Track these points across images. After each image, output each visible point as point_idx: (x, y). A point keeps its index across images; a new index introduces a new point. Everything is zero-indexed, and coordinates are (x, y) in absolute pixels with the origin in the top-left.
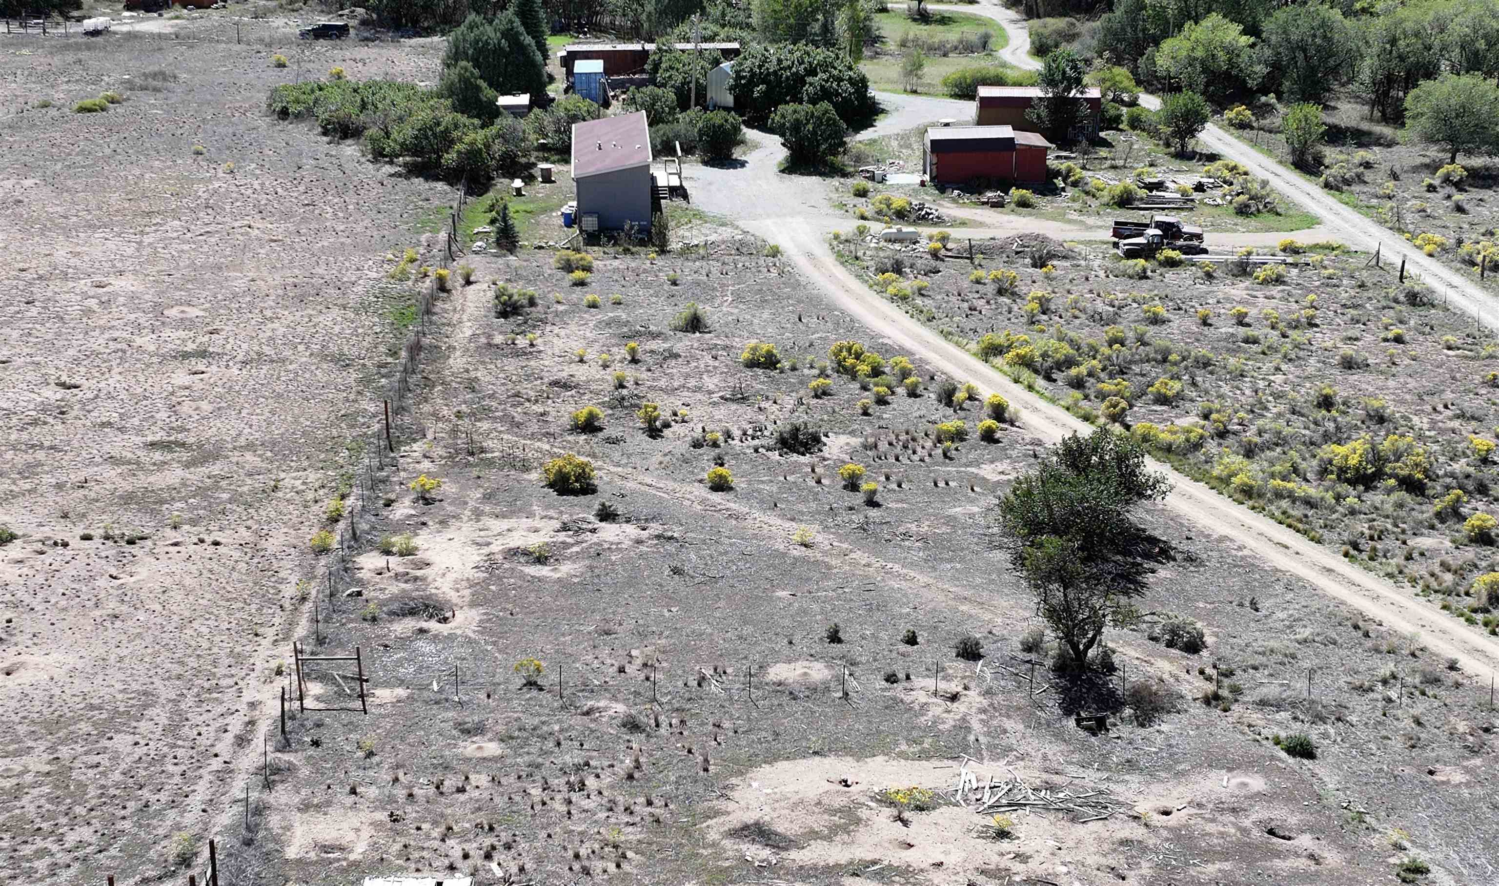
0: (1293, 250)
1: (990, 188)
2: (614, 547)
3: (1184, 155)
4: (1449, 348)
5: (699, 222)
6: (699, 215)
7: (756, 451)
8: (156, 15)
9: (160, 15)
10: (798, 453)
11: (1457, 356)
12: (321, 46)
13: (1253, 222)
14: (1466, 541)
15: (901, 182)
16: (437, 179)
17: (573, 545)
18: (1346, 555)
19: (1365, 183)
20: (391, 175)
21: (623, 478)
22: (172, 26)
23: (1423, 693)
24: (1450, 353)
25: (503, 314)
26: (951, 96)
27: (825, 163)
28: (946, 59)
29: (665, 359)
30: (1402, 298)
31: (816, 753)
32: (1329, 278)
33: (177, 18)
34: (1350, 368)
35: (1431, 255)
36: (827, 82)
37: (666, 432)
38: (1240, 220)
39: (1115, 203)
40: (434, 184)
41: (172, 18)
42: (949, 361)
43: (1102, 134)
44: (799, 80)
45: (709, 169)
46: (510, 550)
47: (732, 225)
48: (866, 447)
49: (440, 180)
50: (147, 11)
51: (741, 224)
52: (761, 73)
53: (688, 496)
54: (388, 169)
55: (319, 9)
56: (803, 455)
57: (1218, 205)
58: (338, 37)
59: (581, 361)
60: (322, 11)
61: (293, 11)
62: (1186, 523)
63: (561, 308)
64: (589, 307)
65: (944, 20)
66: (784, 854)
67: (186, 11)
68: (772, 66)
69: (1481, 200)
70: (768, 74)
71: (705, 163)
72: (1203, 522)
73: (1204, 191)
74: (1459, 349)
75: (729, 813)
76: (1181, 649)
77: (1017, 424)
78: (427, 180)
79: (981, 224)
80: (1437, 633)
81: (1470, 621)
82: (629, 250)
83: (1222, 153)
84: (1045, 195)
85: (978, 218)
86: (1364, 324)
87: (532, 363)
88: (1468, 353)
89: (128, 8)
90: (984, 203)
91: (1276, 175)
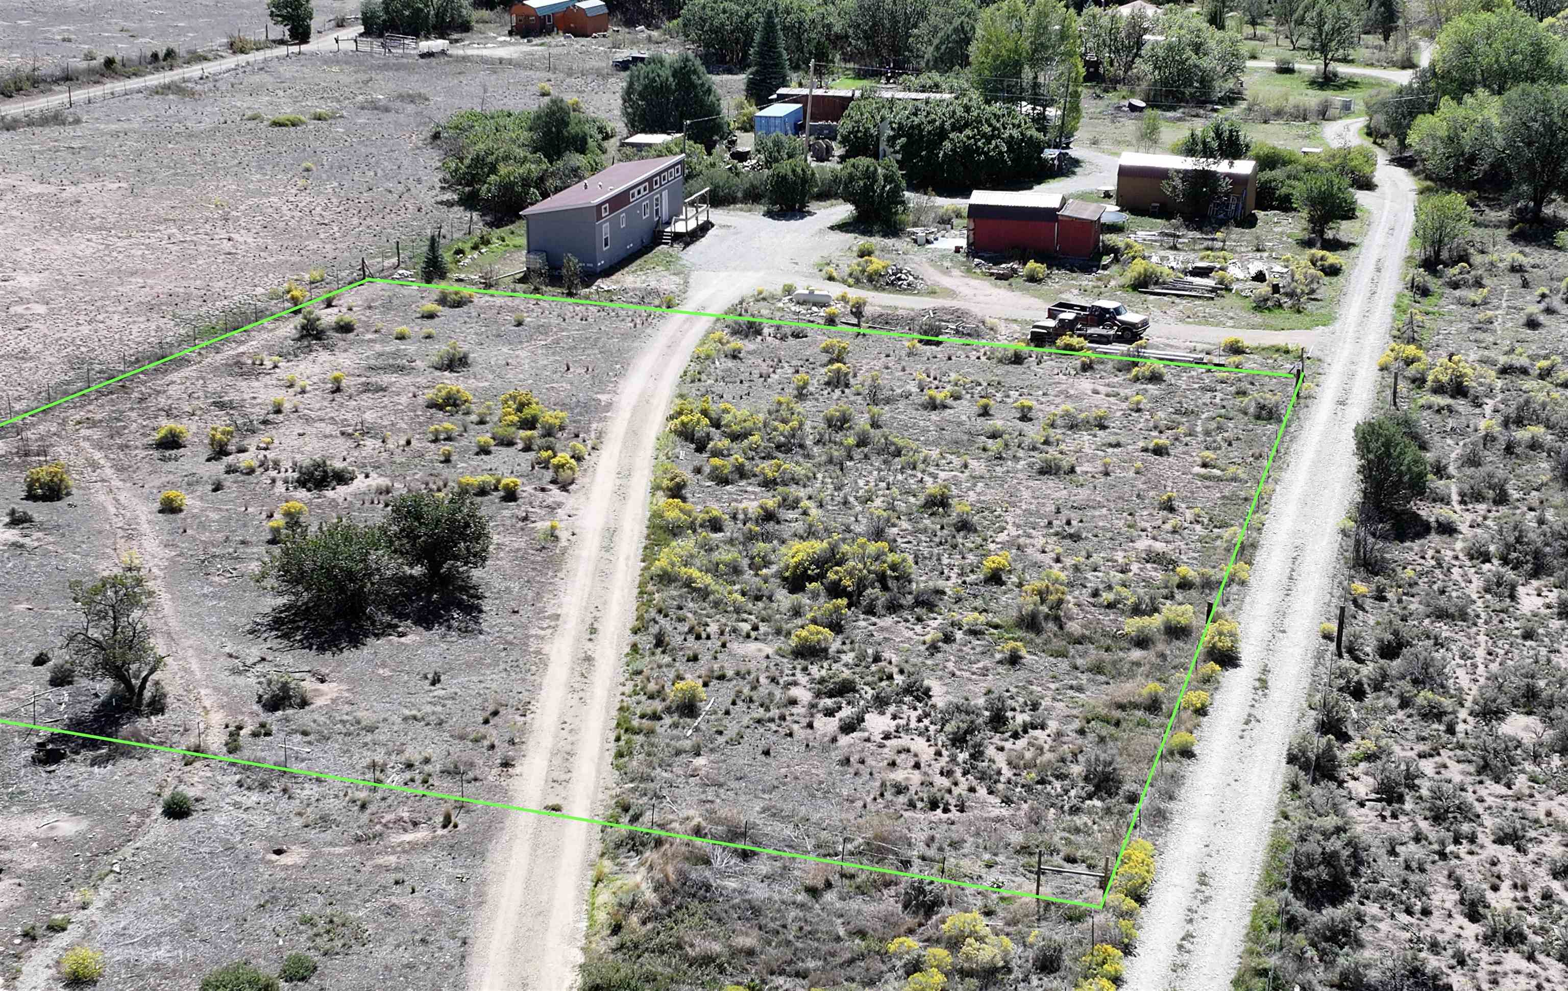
0: (1235, 349)
4: (1205, 465)
5: (661, 269)
6: (671, 264)
7: (273, 482)
8: (526, 41)
9: (529, 41)
11: (1196, 474)
13: (1255, 317)
14: (791, 651)
15: (940, 247)
16: (474, 209)
18: (635, 646)
19: (1480, 286)
22: (527, 52)
23: (425, 781)
24: (1198, 470)
25: (302, 338)
27: (886, 221)
30: (1252, 409)
32: (1222, 382)
33: (544, 44)
34: (1045, 473)
35: (1384, 369)
38: (1243, 314)
39: (1130, 285)
43: (1259, 214)
47: (686, 276)
49: (477, 210)
51: (695, 275)
56: (310, 490)
57: (1250, 296)
62: (547, 597)
64: (396, 338)
65: (1352, 84)
67: (564, 38)
68: (917, 120)
70: (912, 127)
71: (770, 214)
74: (1214, 467)
76: (265, 705)
77: (570, 487)
78: (462, 209)
80: (565, 731)
81: (620, 725)
82: (537, 289)
83: (1365, 243)
85: (962, 289)
87: (243, 383)
88: (1216, 472)
89: (510, 33)
90: (992, 274)
91: (1379, 270)
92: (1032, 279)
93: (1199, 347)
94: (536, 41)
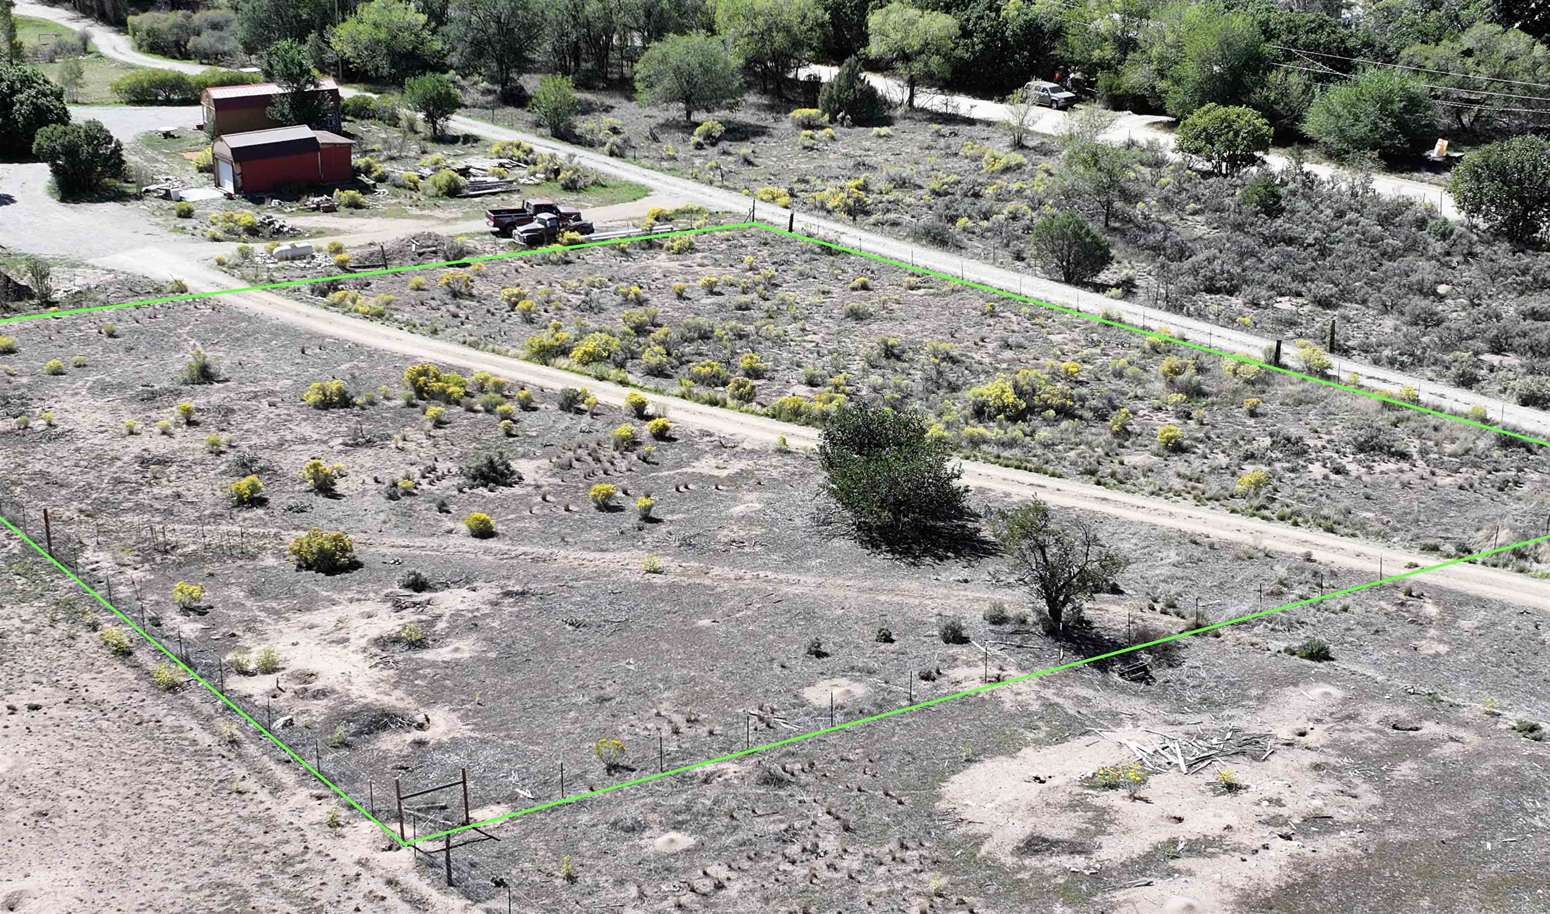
4: (912, 289)
10: (504, 485)
11: (927, 295)
15: (201, 198)
17: (432, 622)
18: (1097, 483)
19: (634, 147)
24: (918, 292)
26: (127, 104)
34: (860, 319)
35: (786, 207)
37: (340, 490)
38: (574, 196)
39: (445, 194)
43: (342, 127)
47: (85, 265)
48: (560, 467)
51: (93, 262)
53: (463, 549)
56: (512, 486)
57: (537, 184)
59: (133, 433)
64: (54, 374)
75: (990, 836)
81: (1266, 518)
90: (314, 209)
92: (356, 205)
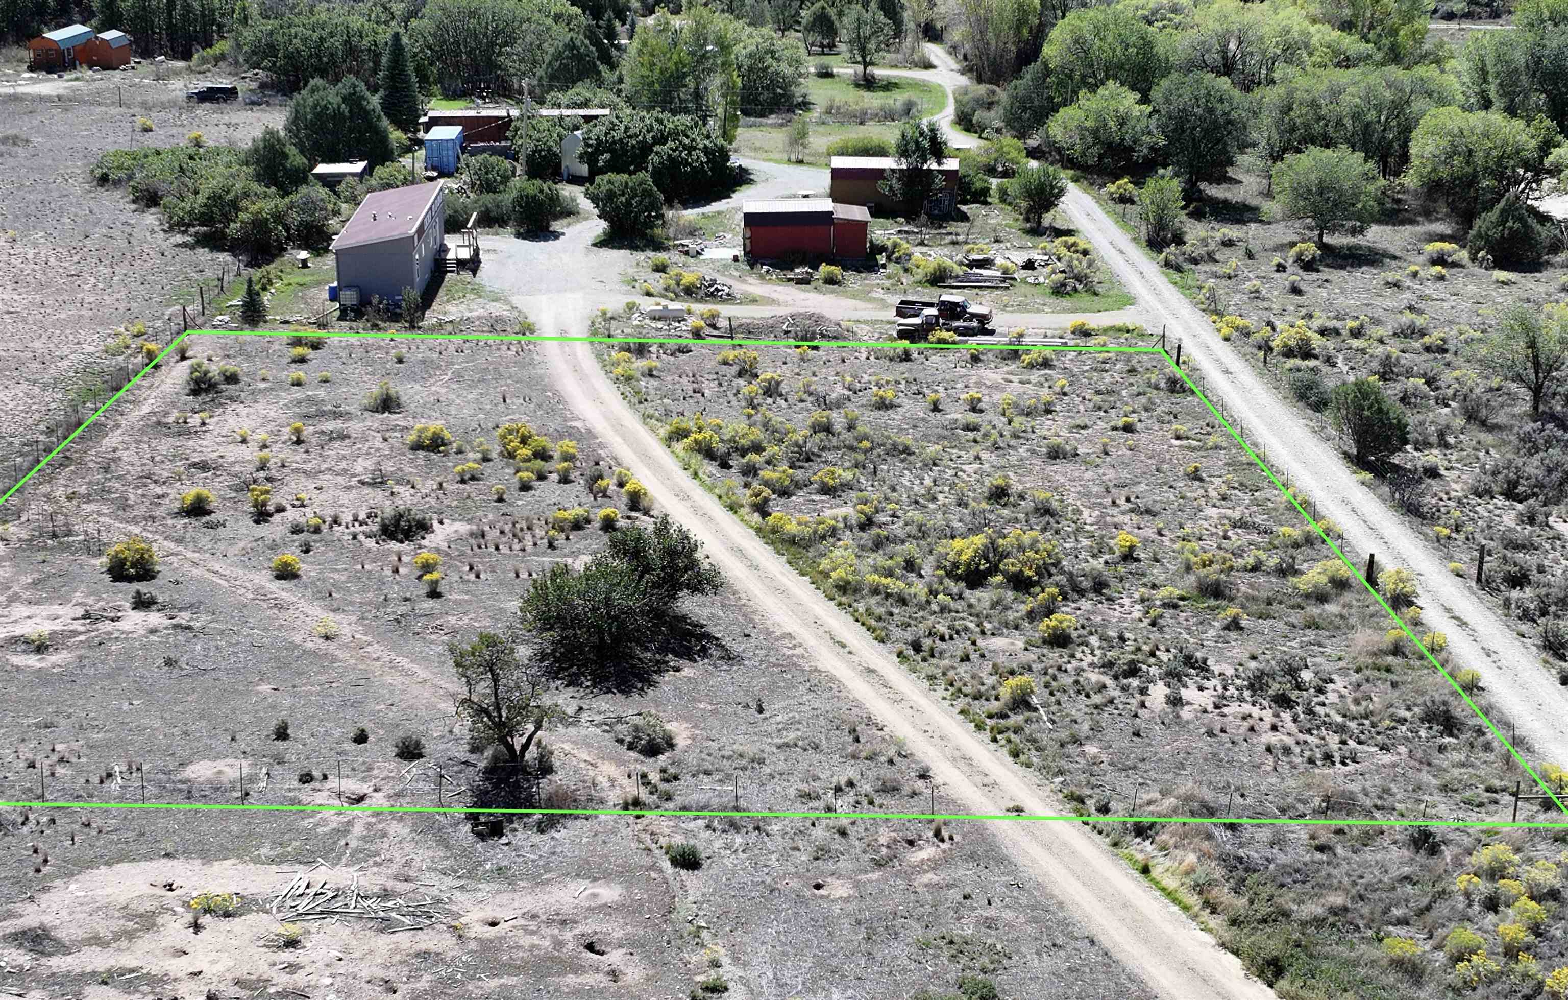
0: (1084, 333)
1: (802, 263)
2: (124, 636)
3: (1036, 231)
4: (1178, 438)
5: (472, 297)
6: (478, 291)
7: (355, 538)
8: (56, 76)
9: (60, 76)
10: (397, 540)
11: (1180, 446)
12: (203, 110)
13: (1066, 302)
14: (1040, 642)
15: (714, 257)
16: (221, 249)
17: (81, 633)
18: (900, 654)
19: (1216, 261)
20: (178, 245)
21: (195, 564)
22: (66, 88)
23: (871, 803)
24: (1178, 443)
25: (195, 392)
27: (643, 236)
28: (862, 127)
29: (331, 440)
30: (1162, 385)
31: (167, 855)
32: (1104, 362)
33: (77, 79)
34: (1055, 458)
35: (1227, 339)
36: (674, 151)
37: (277, 518)
38: (1052, 300)
39: (927, 281)
40: (216, 255)
41: (71, 80)
42: (630, 446)
43: (964, 208)
44: (645, 149)
45: (521, 241)
46: (13, 638)
47: (507, 302)
48: (472, 534)
49: (225, 251)
50: (49, 72)
51: (516, 300)
52: (607, 141)
53: (247, 584)
54: (179, 239)
55: (228, 70)
56: (402, 542)
57: (1039, 284)
58: (225, 101)
59: (244, 441)
60: (230, 74)
61: (199, 73)
62: (757, 619)
63: (263, 385)
64: (293, 385)
65: (889, 86)
66: (43, 961)
67: (91, 72)
68: (617, 135)
69: (1327, 281)
70: (614, 142)
71: (519, 235)
72: (776, 618)
73: (1034, 268)
74: (1188, 438)
75: (21, 916)
76: (640, 752)
77: (652, 513)
78: (212, 250)
79: (773, 302)
80: (936, 740)
81: (979, 727)
82: (377, 325)
83: (1081, 228)
84: (860, 272)
85: (775, 296)
86: (1105, 412)
87: (191, 443)
88: (1195, 443)
89: (31, 69)
90: (790, 280)
91: (1121, 252)
92: (831, 281)
93: (1049, 333)
94: (67, 76)
